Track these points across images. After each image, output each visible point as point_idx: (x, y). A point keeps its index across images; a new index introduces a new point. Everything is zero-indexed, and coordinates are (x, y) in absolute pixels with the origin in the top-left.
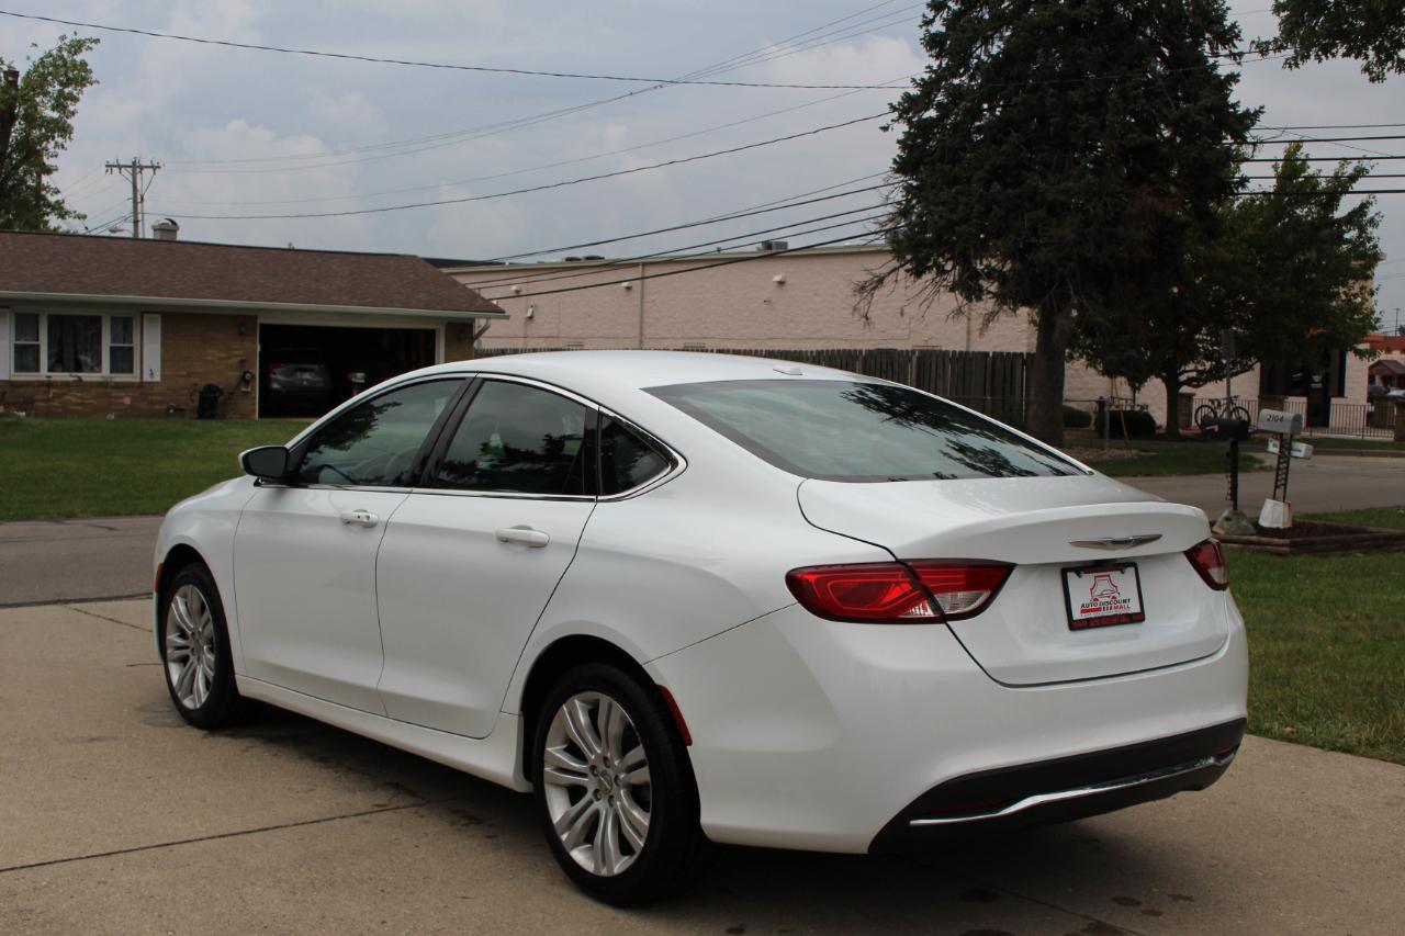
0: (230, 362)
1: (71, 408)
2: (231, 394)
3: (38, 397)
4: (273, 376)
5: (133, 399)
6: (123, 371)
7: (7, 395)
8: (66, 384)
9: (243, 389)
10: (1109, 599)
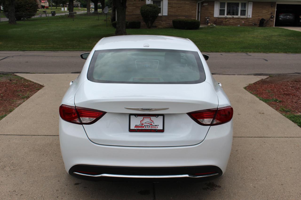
0: (268, 13)
1: (231, 23)
2: (268, 21)
3: (224, 21)
4: (280, 16)
5: (245, 22)
6: (243, 15)
7: (217, 21)
8: (230, 18)
9: (271, 20)
10: (149, 125)
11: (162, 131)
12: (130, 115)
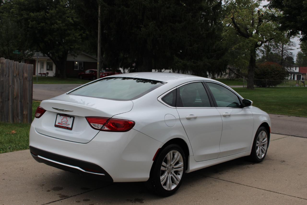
10: (65, 123)
11: (71, 129)
12: (58, 114)
